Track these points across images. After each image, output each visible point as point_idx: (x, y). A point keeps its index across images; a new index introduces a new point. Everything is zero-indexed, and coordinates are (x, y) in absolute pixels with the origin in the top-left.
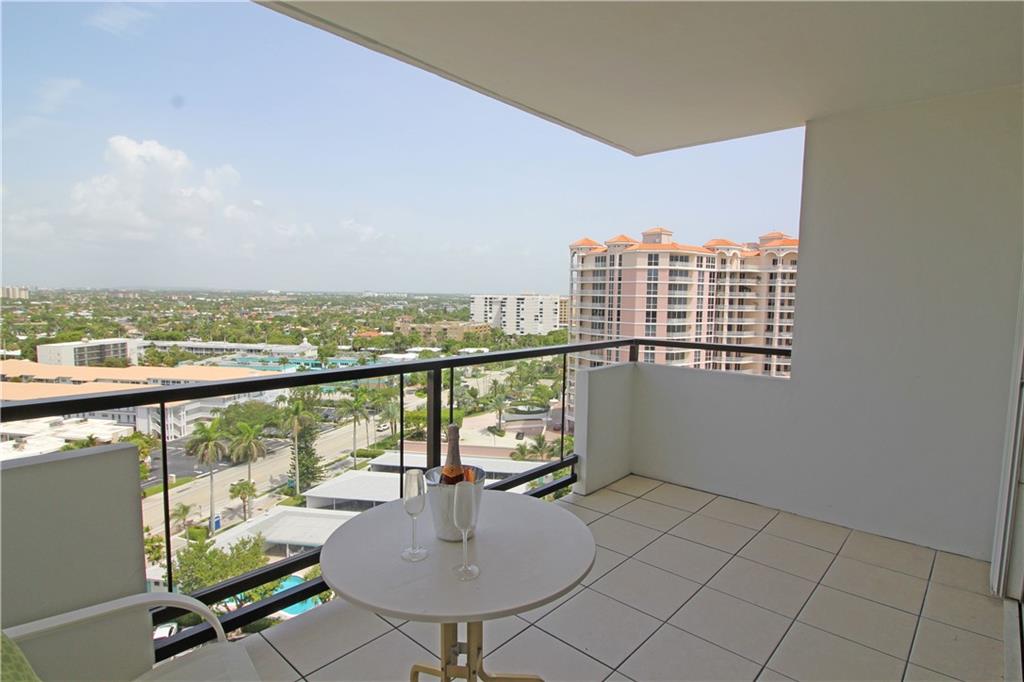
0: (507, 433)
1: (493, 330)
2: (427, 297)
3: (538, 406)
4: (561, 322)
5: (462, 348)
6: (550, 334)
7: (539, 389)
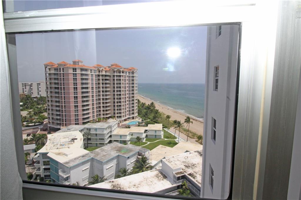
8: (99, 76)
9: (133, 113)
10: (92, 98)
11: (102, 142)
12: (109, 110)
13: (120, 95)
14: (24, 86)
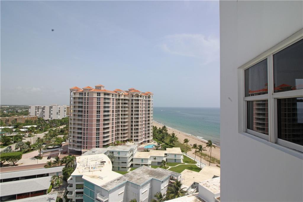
0: (43, 158)
1: (39, 118)
2: (8, 107)
3: (57, 145)
4: (67, 114)
5: (24, 126)
6: (63, 119)
7: (58, 139)
8: (119, 100)
9: (148, 137)
10: (112, 121)
11: (124, 165)
12: (126, 133)
13: (138, 118)
14: (37, 109)
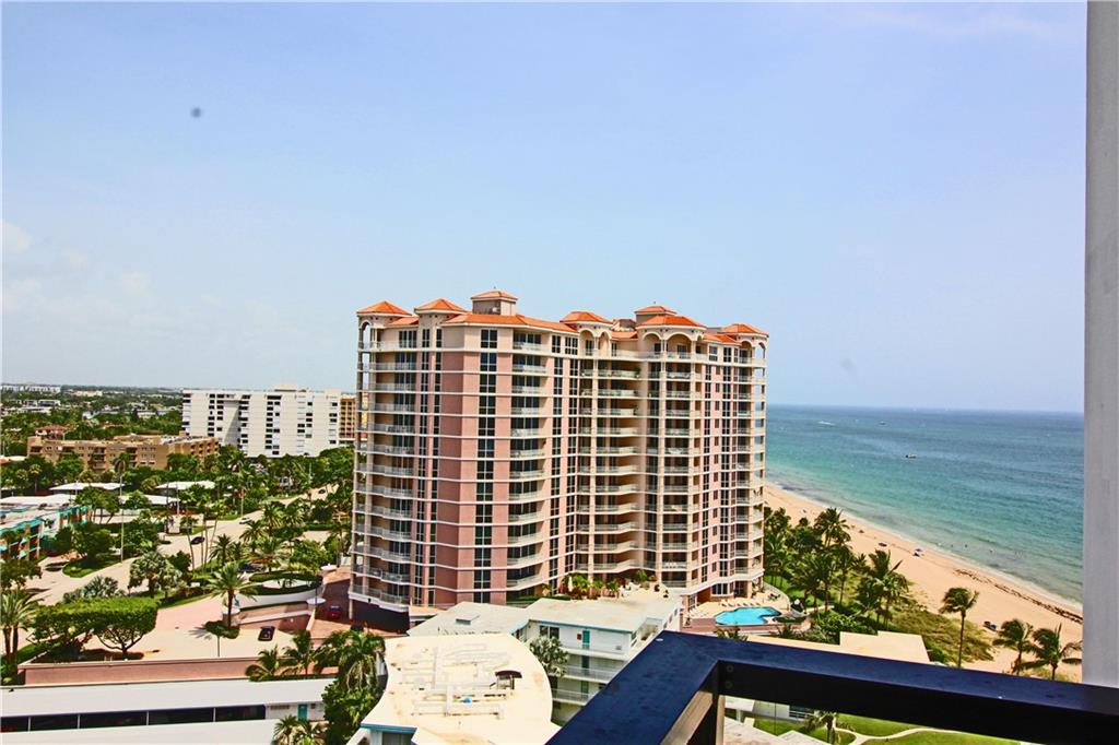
0: (242, 631)
1: (222, 450)
2: (100, 394)
3: (300, 577)
4: (342, 435)
5: (163, 481)
6: (325, 454)
7: (304, 548)
8: (587, 364)
9: (740, 564)
10: (553, 472)
12: (625, 538)
13: (683, 462)
14: (216, 405)
